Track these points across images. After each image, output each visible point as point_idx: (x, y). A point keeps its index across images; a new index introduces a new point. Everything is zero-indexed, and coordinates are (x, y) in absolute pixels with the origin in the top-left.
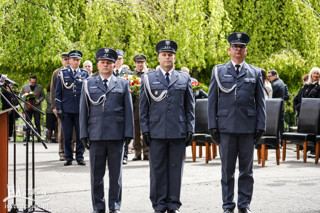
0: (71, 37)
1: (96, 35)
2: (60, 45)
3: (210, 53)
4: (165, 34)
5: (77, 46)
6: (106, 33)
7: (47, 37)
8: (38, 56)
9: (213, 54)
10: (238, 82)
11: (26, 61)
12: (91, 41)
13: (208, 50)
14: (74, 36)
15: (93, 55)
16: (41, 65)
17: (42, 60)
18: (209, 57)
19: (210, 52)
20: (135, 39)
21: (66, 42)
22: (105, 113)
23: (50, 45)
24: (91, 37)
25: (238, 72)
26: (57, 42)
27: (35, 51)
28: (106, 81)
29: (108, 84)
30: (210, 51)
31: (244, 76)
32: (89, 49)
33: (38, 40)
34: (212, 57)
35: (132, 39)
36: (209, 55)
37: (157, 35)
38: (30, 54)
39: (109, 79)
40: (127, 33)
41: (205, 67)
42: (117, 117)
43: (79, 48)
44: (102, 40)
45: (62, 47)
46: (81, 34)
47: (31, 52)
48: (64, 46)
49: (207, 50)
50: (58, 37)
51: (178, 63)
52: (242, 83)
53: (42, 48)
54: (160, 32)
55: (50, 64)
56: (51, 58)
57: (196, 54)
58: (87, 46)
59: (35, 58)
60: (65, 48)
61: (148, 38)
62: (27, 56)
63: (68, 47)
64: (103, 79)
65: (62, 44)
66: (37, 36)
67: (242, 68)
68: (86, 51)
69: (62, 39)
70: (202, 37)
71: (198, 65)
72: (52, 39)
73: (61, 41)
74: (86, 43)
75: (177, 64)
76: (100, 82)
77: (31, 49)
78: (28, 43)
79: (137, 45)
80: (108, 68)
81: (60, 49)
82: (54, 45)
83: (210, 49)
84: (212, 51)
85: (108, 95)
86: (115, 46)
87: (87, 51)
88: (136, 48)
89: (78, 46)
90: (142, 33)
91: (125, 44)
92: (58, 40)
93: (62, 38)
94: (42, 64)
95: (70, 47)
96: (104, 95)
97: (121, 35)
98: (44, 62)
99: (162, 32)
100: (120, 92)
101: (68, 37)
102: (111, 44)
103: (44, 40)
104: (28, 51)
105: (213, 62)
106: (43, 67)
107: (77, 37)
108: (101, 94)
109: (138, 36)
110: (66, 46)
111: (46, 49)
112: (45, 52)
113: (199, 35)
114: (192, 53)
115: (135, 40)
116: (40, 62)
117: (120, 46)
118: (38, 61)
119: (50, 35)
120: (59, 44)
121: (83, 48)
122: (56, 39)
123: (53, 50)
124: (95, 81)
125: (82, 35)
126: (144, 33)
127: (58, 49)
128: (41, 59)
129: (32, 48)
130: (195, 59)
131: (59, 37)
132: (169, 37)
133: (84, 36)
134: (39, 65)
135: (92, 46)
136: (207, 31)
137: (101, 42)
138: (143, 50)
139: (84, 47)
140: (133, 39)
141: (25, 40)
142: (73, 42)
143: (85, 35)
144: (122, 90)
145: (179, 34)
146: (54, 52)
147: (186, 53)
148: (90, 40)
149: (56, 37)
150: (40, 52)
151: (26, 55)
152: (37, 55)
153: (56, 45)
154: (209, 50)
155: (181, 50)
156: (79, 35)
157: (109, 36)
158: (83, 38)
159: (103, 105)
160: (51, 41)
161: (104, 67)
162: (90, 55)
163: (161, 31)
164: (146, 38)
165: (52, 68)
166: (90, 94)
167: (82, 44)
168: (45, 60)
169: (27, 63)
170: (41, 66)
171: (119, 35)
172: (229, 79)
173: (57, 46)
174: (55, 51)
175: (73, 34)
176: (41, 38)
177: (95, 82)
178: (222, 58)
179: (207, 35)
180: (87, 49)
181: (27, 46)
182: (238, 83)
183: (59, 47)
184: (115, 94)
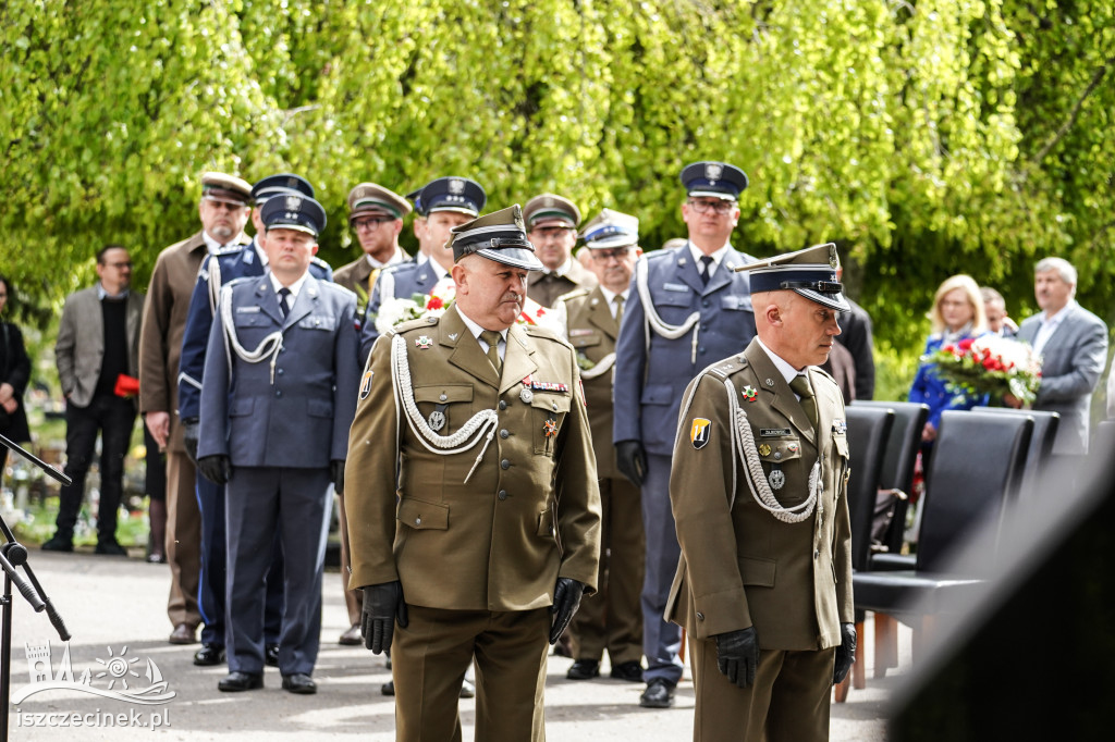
0: (279, 80)
1: (389, 76)
2: (224, 117)
3: (912, 181)
4: (709, 84)
5: (302, 126)
6: (438, 70)
7: (167, 80)
8: (123, 165)
9: (924, 184)
10: (706, 307)
11: (69, 184)
12: (368, 106)
13: (904, 162)
14: (292, 77)
15: (375, 169)
16: (136, 203)
17: (141, 185)
18: (910, 197)
19: (915, 173)
20: (570, 104)
21: (254, 103)
22: (276, 387)
23: (179, 114)
24: (365, 89)
25: (705, 278)
26: (213, 106)
27: (110, 144)
28: (285, 292)
29: (290, 301)
30: (915, 169)
31: (725, 289)
32: (357, 142)
33: (123, 94)
34: (924, 195)
35: (554, 104)
36: (910, 189)
37: (673, 85)
38: (86, 156)
39: (295, 288)
40: (532, 71)
41: (887, 243)
42: (312, 402)
43: (311, 134)
44: (417, 101)
45: (234, 127)
46: (324, 67)
47: (90, 142)
48: (245, 121)
49: (898, 163)
50: (217, 81)
51: (762, 219)
52: (716, 310)
53: (143, 126)
54: (685, 71)
55: (178, 201)
56: (179, 175)
57: (847, 180)
58: (347, 127)
59: (108, 175)
60: (250, 130)
61: (629, 98)
62: (73, 165)
63: (261, 132)
64: (278, 287)
65: (234, 113)
66: (124, 72)
67: (720, 267)
68: (341, 151)
69: (233, 92)
70: (880, 104)
71: (857, 230)
72: (189, 88)
73: (230, 101)
74: (345, 114)
75: (758, 221)
76: (267, 296)
77: (93, 129)
78: (79, 103)
79: (576, 132)
80: (295, 254)
81: (226, 134)
82: (198, 115)
83: (912, 161)
84: (925, 170)
85: (288, 334)
86: (476, 133)
87: (346, 151)
88: (570, 145)
89: (308, 124)
90: (602, 75)
91: (521, 121)
92: (216, 92)
93: (234, 86)
94: (142, 202)
95: (270, 127)
96: (277, 336)
97: (505, 80)
98: (151, 195)
99: (698, 73)
100: (325, 326)
101: (264, 84)
102: (456, 124)
103: (153, 94)
104: (77, 141)
105: (927, 216)
106: (143, 214)
107: (307, 82)
108: (267, 330)
109: (581, 88)
110: (255, 120)
111: (161, 135)
112: (155, 149)
113: (867, 95)
114: (828, 173)
115: (566, 108)
116: (132, 194)
117: (497, 134)
118: (122, 187)
119: (181, 69)
120: (221, 111)
121: (328, 138)
122: (210, 91)
123: (192, 139)
124: (255, 290)
125: (329, 76)
126: (609, 78)
127: (215, 136)
128: (138, 180)
129: (95, 128)
130: (845, 206)
131: (223, 79)
132: (725, 100)
133: (337, 81)
134: (128, 206)
135: (370, 129)
136: (905, 77)
137: (415, 108)
138: (603, 154)
139: (334, 132)
140: (562, 101)
141: (69, 88)
142: (286, 104)
143: (343, 77)
144: (332, 320)
145: (773, 86)
146: (198, 150)
147: (803, 172)
148: (363, 101)
149: (208, 81)
150: (133, 148)
151: (67, 160)
152: (118, 159)
153: (206, 118)
154: (909, 165)
155: (777, 161)
156: (315, 76)
157: (452, 83)
158: (330, 88)
159: (273, 363)
160: (187, 96)
161: (283, 253)
162: (359, 170)
163: (691, 67)
164: (620, 98)
165: (185, 218)
166: (239, 329)
167: (325, 119)
168: (153, 183)
169: (72, 194)
170: (135, 210)
171: (497, 82)
172: (677, 297)
173: (212, 124)
174: (200, 144)
175: (288, 70)
176: (138, 83)
177: (253, 294)
178: (968, 203)
179: (904, 94)
180: (346, 139)
181: (76, 118)
182: (705, 311)
183: (218, 125)
184: (309, 334)
